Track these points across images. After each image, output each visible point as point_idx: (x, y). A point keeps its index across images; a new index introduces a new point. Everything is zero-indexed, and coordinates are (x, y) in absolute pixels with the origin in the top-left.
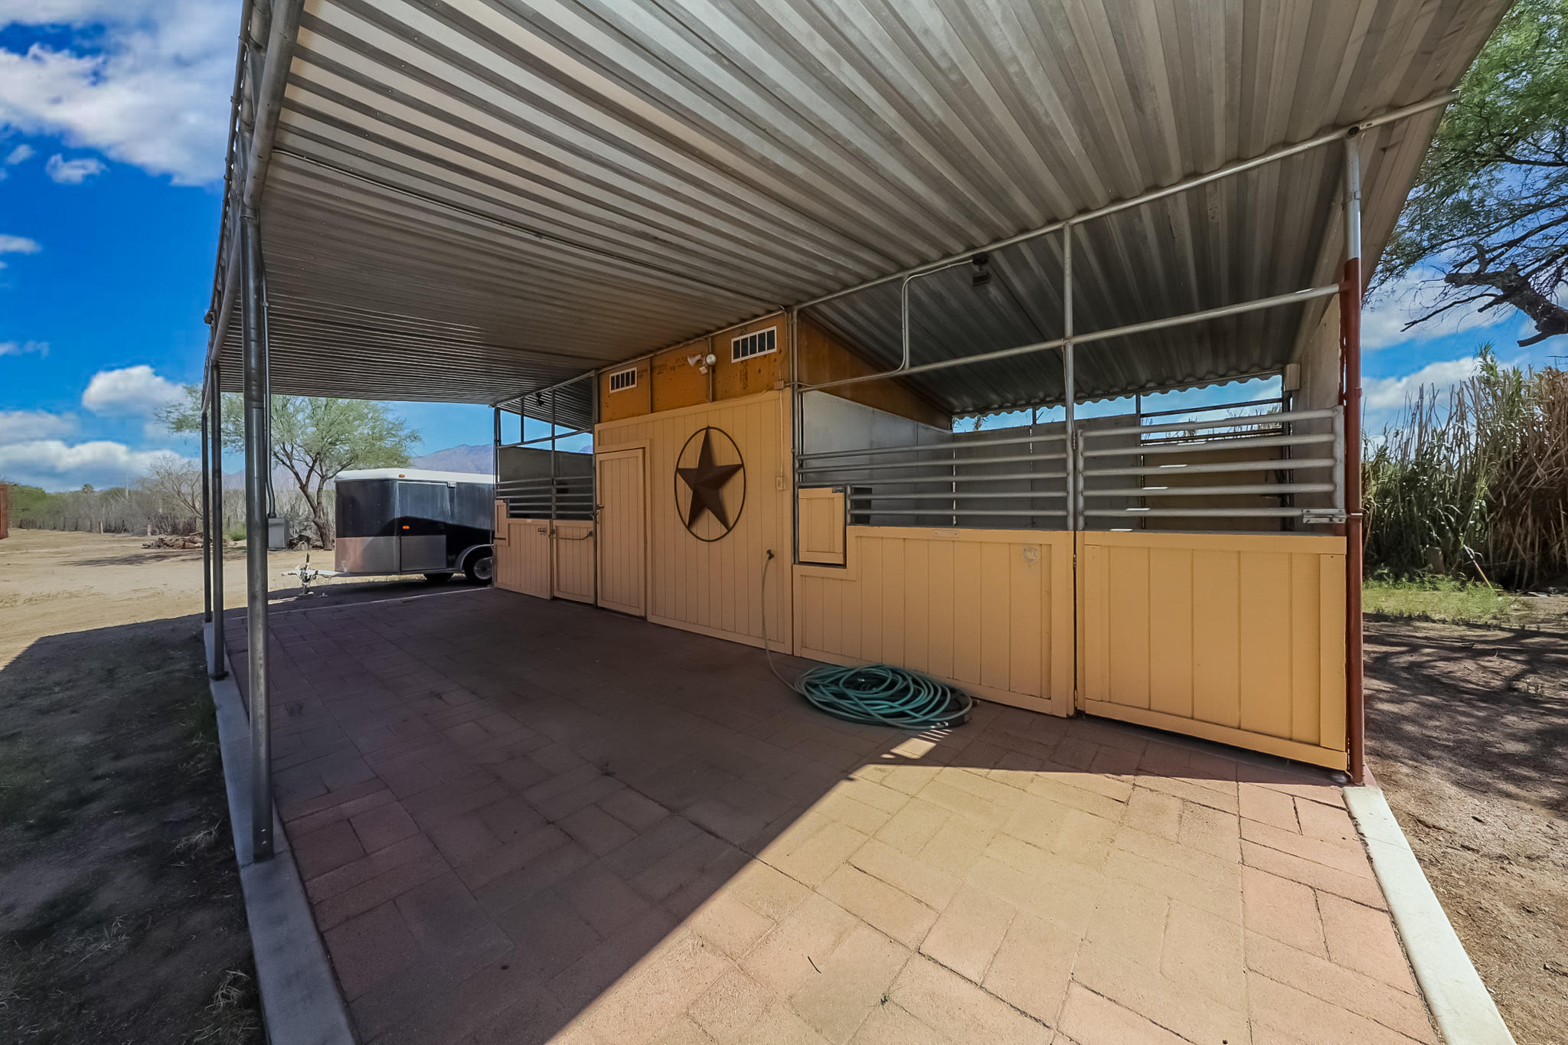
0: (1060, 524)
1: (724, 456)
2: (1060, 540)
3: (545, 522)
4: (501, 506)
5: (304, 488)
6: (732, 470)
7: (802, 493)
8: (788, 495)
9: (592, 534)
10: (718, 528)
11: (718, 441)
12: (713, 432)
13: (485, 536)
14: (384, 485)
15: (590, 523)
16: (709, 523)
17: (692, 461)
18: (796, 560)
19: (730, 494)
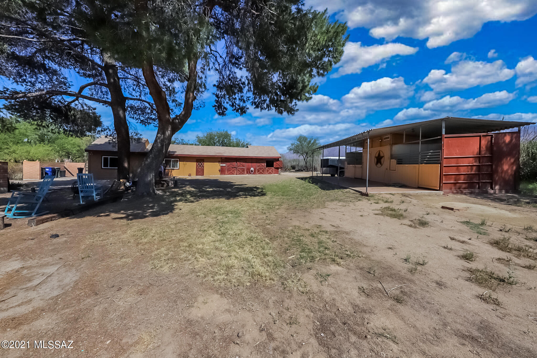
0: (418, 164)
1: (382, 155)
2: (417, 165)
3: (354, 165)
4: (346, 163)
5: (305, 160)
6: (382, 157)
7: (391, 160)
8: (389, 160)
9: (362, 167)
10: (380, 165)
11: (381, 153)
12: (381, 152)
13: (343, 168)
14: (328, 160)
15: (361, 165)
16: (379, 165)
17: (377, 155)
18: (390, 170)
19: (382, 160)
